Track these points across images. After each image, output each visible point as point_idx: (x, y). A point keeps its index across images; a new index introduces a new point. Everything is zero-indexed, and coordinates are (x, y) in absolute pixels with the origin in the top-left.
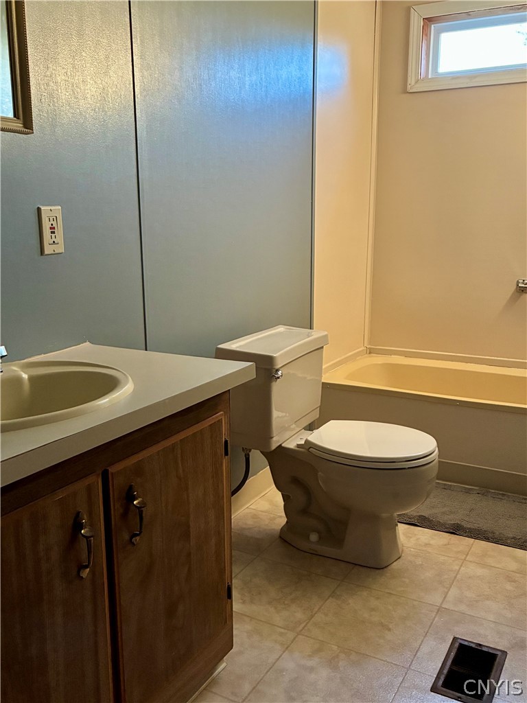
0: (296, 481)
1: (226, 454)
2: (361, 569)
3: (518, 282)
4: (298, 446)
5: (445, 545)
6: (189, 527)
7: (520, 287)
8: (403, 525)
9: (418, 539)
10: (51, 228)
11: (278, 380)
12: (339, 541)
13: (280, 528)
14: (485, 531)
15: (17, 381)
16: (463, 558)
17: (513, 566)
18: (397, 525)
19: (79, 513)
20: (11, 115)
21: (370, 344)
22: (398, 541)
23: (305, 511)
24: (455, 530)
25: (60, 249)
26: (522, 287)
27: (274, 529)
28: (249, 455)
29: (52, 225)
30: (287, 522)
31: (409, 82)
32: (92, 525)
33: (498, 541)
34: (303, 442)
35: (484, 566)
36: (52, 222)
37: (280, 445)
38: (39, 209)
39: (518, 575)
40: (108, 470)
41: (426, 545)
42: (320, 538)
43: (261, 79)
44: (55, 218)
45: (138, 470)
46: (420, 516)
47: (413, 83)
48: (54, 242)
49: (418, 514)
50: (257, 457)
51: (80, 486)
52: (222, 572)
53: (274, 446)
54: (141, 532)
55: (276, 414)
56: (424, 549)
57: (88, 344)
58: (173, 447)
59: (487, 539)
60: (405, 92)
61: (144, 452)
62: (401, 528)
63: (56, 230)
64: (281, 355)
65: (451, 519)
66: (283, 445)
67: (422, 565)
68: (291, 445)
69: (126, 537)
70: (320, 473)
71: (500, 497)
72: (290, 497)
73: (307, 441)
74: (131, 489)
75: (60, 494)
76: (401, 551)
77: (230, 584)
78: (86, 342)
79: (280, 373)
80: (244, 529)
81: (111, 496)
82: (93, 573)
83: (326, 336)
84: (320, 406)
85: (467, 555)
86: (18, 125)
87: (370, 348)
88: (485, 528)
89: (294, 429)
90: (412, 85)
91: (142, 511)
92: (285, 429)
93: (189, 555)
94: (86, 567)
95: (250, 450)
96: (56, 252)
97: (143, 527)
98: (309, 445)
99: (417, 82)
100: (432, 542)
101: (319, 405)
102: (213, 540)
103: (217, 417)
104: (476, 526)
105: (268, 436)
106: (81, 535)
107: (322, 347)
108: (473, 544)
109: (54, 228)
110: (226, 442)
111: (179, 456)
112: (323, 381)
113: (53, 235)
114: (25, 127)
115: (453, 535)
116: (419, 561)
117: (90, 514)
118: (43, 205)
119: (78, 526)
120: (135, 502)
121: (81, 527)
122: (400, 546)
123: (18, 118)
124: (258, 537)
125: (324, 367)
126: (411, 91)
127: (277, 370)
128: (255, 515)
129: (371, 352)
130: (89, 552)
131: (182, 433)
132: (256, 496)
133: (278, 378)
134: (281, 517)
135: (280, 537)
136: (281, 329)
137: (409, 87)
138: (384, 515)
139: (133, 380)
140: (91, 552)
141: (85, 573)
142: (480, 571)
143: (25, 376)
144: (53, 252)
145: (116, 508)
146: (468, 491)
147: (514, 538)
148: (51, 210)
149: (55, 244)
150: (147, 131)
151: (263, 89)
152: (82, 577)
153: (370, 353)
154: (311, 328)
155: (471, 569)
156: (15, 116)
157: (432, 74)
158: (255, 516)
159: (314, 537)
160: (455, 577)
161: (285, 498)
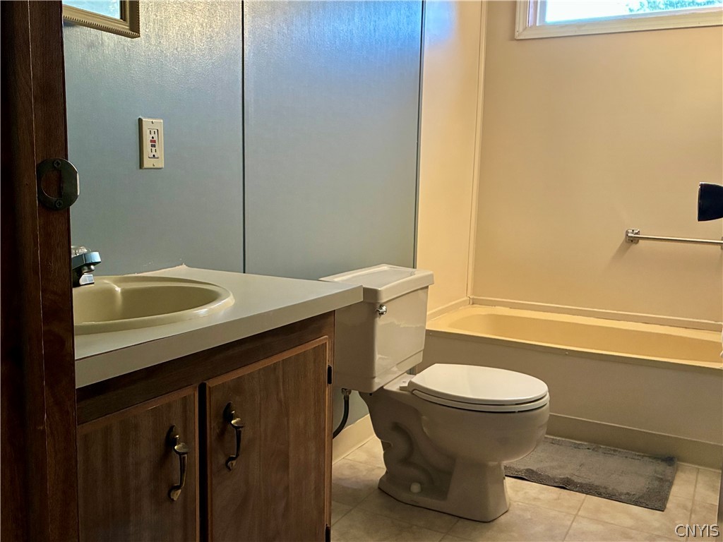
0: (397, 427)
1: (330, 382)
2: (467, 522)
3: (627, 232)
4: (402, 388)
5: (556, 500)
6: (288, 457)
7: (630, 237)
8: (509, 478)
9: (525, 493)
10: (151, 141)
11: (382, 316)
12: (442, 493)
13: (379, 479)
14: (597, 486)
15: (110, 293)
16: (575, 513)
17: (629, 522)
18: (504, 478)
19: (173, 427)
20: (117, 16)
21: (472, 295)
22: (506, 494)
23: (407, 461)
24: (565, 484)
25: (160, 163)
26: (632, 237)
27: (372, 480)
28: (348, 398)
29: (153, 138)
30: (387, 472)
31: (517, 29)
32: (187, 442)
33: (611, 497)
34: (406, 385)
35: (598, 521)
36: (153, 135)
37: (382, 387)
38: (140, 121)
39: (634, 531)
40: (205, 384)
41: (535, 499)
42: (422, 489)
43: (370, 13)
44: (156, 131)
45: (237, 387)
46: (527, 470)
47: (521, 30)
48: (154, 156)
49: (526, 468)
50: (356, 400)
51: (175, 397)
52: (321, 511)
53: (376, 388)
54: (237, 455)
55: (378, 356)
56: (534, 503)
57: (184, 266)
58: (274, 368)
59: (600, 495)
60: (513, 39)
61: (245, 368)
62: (509, 482)
63: (157, 144)
64: (386, 289)
65: (561, 474)
66: (385, 388)
67: (531, 519)
68: (394, 387)
69: (222, 460)
70: (424, 417)
71: (612, 452)
72: (390, 445)
73: (411, 383)
74: (228, 407)
75: (153, 405)
76: (508, 504)
77: (328, 526)
78: (182, 264)
79: (384, 308)
80: (340, 479)
81: (208, 413)
82: (184, 495)
83: (432, 276)
84: (424, 350)
85: (579, 510)
86: (125, 27)
87: (473, 299)
88: (596, 483)
89: (395, 373)
90: (520, 32)
91: (240, 432)
92: (387, 371)
93: (287, 488)
94: (178, 488)
95: (350, 392)
96: (156, 166)
97: (241, 450)
98: (413, 388)
99: (525, 29)
100: (541, 496)
101: (423, 348)
102: (313, 474)
103: (320, 341)
104: (587, 481)
105: (370, 377)
106: (174, 452)
107: (427, 287)
108: (584, 500)
109: (155, 142)
110: (330, 368)
111: (281, 377)
112: (427, 328)
113: (154, 149)
114: (131, 29)
115: (562, 490)
116: (528, 515)
117: (185, 428)
118: (145, 117)
119: (170, 442)
120: (233, 422)
121: (175, 442)
122: (507, 500)
123: (125, 20)
124: (356, 487)
125: (428, 313)
126: (518, 38)
127: (381, 306)
128: (352, 465)
129: (474, 302)
130: (182, 470)
131: (285, 353)
132: (354, 446)
133: (382, 314)
134: (379, 468)
135: (379, 488)
136: (385, 267)
137: (517, 34)
138: (491, 464)
139: (233, 294)
140: (184, 470)
141: (177, 495)
142: (594, 527)
143: (118, 289)
144: (152, 167)
145: (213, 426)
146: (577, 447)
147: (628, 494)
148: (153, 123)
149: (155, 158)
150: (254, 53)
151: (372, 23)
152: (173, 500)
153: (473, 304)
154: (414, 267)
155: (585, 525)
156: (121, 18)
157: (540, 23)
158: (351, 467)
159: (416, 488)
160: (567, 533)
161: (386, 446)
